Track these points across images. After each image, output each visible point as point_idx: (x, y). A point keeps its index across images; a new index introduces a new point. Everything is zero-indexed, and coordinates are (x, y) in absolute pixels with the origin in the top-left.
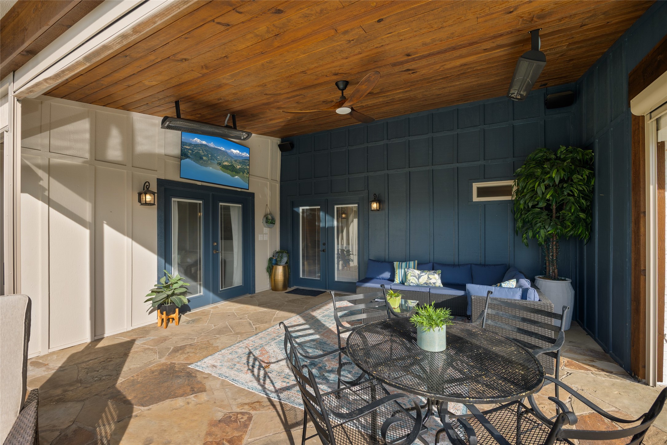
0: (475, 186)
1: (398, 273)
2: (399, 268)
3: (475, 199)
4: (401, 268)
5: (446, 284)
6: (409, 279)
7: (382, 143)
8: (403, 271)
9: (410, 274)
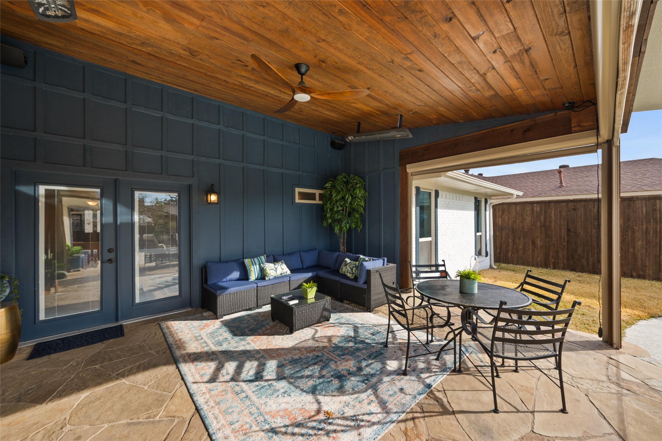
0: (297, 190)
1: (253, 270)
2: (253, 265)
3: (297, 200)
4: (256, 264)
5: (293, 271)
6: (269, 273)
7: (217, 127)
8: (258, 266)
9: (267, 268)
